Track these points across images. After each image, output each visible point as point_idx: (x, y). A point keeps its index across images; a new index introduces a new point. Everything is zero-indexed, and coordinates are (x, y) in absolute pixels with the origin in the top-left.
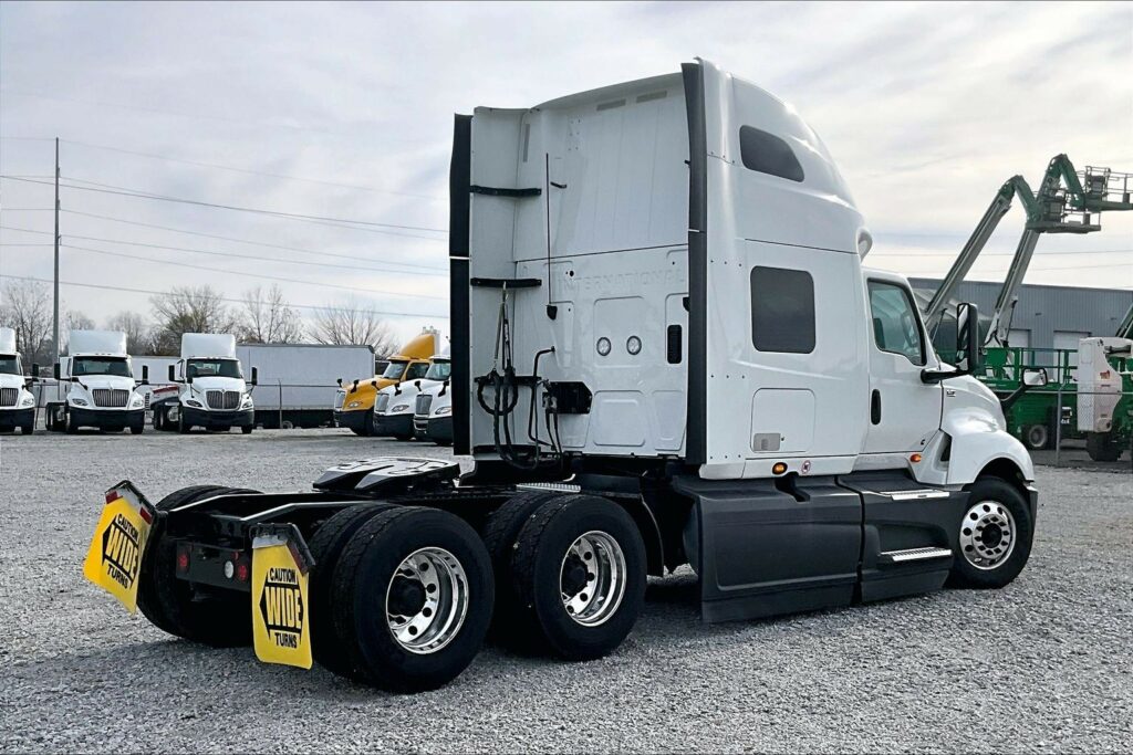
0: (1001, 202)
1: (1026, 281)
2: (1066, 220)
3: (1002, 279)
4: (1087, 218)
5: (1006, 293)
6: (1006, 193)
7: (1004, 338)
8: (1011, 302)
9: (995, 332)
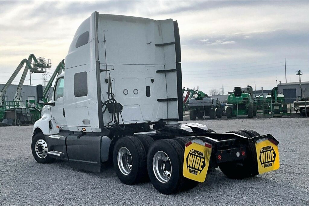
0: (21, 65)
1: (24, 84)
2: (38, 70)
3: (18, 84)
4: (42, 69)
5: (19, 87)
6: (22, 63)
7: (19, 98)
8: (21, 89)
9: (17, 96)
